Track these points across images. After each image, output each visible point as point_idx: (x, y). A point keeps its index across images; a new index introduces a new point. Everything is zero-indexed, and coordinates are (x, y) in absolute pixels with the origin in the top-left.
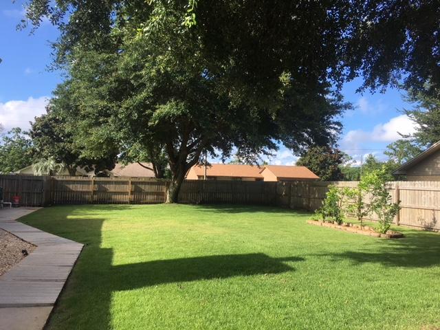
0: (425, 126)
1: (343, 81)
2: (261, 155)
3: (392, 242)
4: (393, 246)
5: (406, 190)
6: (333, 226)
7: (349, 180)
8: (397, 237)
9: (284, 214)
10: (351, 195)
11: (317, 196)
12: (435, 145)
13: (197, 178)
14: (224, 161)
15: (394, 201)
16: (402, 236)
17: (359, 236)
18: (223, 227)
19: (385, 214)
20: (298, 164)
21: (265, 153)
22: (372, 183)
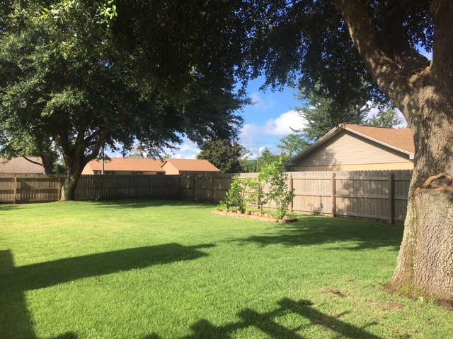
0: (313, 122)
1: (247, 79)
2: (165, 148)
3: (288, 226)
4: (289, 229)
5: (298, 179)
6: (236, 215)
7: (248, 172)
8: (293, 221)
9: (190, 206)
10: (252, 186)
11: (220, 187)
12: (321, 139)
13: (93, 173)
14: (124, 155)
15: (289, 189)
16: (296, 220)
17: (261, 222)
18: (130, 222)
19: (282, 201)
20: (199, 157)
21: (168, 146)
22: (271, 174)
